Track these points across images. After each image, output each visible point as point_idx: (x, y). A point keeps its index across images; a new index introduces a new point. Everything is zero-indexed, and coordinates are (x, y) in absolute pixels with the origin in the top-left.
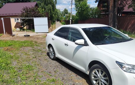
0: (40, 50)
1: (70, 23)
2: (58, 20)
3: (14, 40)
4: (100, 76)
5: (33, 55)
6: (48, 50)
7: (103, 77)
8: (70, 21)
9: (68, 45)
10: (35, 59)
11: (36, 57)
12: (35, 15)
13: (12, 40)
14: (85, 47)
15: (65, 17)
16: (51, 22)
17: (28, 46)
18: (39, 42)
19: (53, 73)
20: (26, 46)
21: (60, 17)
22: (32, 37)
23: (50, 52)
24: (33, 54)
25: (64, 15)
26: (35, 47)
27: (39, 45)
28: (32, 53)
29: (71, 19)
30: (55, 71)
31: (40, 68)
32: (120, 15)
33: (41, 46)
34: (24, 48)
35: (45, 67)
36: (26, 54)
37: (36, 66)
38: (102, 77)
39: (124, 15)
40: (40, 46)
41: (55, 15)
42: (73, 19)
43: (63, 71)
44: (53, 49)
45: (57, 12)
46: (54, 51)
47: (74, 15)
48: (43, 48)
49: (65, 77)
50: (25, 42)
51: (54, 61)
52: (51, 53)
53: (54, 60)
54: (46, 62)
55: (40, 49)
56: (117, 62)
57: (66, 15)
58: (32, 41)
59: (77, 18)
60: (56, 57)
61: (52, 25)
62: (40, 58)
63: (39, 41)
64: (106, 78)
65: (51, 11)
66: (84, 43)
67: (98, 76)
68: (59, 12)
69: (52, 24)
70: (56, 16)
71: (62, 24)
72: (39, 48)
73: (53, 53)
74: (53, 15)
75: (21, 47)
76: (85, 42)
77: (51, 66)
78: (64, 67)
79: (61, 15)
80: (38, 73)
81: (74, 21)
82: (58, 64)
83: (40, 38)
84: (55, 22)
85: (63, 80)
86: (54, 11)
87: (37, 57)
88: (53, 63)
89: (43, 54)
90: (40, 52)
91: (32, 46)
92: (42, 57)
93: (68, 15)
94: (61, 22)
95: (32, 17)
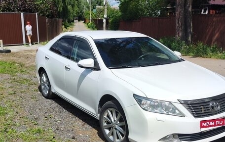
0: (27, 81)
1: (104, 25)
2: (80, 18)
4: (114, 120)
5: (10, 90)
6: (39, 78)
7: (119, 122)
8: (104, 20)
9: (70, 69)
11: (14, 93)
12: (25, 7)
14: (94, 72)
15: (95, 11)
17: (3, 72)
18: (28, 65)
19: (42, 120)
21: (84, 11)
22: (15, 54)
23: (43, 83)
24: (11, 87)
25: (94, 8)
26: (18, 74)
28: (9, 85)
29: (105, 16)
31: (19, 111)
32: (205, 12)
33: (31, 72)
35: (29, 111)
37: (13, 107)
38: (117, 122)
39: (214, 11)
40: (28, 73)
41: (73, 6)
43: (62, 118)
47: (115, 9)
49: (62, 127)
51: (49, 100)
52: (44, 85)
54: (34, 102)
55: (28, 78)
56: (134, 95)
57: (98, 7)
58: (14, 63)
60: (52, 92)
62: (23, 95)
63: (28, 63)
64: (123, 123)
66: (93, 66)
67: (112, 122)
68: (83, 1)
69: (66, 28)
70: (76, 8)
71: (89, 27)
72: (25, 76)
73: (48, 86)
74: (69, 7)
76: (96, 63)
77: (40, 109)
78: (65, 110)
79: (88, 7)
81: (110, 21)
82: (54, 104)
83: (32, 55)
84: (73, 21)
85: (57, 131)
87: (18, 93)
88: (45, 103)
89: (30, 88)
90: (26, 84)
91: (12, 71)
92: (28, 93)
93: (102, 7)
94: (87, 22)
95: (19, 11)
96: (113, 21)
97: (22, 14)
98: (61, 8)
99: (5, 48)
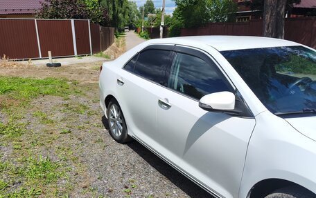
0: (85, 108)
1: (161, 34)
2: (131, 28)
3: (20, 75)
5: (63, 124)
6: (105, 110)
8: (161, 28)
9: (169, 106)
10: (66, 139)
11: (70, 132)
12: (75, 13)
13: (15, 75)
15: (147, 19)
16: (115, 31)
17: (53, 93)
18: (82, 83)
20: (48, 94)
21: (135, 19)
22: (66, 68)
23: (111, 118)
24: (64, 120)
25: (145, 16)
26: (72, 96)
27: (84, 92)
28: (60, 116)
29: (162, 24)
30: (126, 187)
31: (79, 171)
33: (88, 94)
34: (42, 99)
35: (96, 170)
36: (44, 119)
37: (69, 163)
39: (295, 16)
40: (85, 95)
41: (124, 14)
42: (168, 26)
43: (153, 188)
44: (119, 110)
45: (128, 8)
46: (122, 116)
47: (169, 16)
48: (94, 102)
50: (46, 84)
51: (123, 146)
52: (114, 122)
53: (123, 144)
54: (100, 151)
55: (85, 104)
57: (149, 15)
58: (65, 80)
59: (177, 22)
60: (128, 136)
61: (115, 39)
62: (82, 134)
63: (83, 80)
65: (114, 5)
68: (133, 9)
69: (117, 37)
70: (127, 17)
71: (142, 37)
72: (82, 100)
73: (121, 124)
74: (120, 15)
75: (36, 97)
77: (113, 166)
78: (152, 169)
79: (138, 15)
80: (73, 194)
81: (169, 29)
82: (134, 156)
83: (86, 70)
84: (124, 31)
86: (122, 5)
87: (75, 131)
88: (118, 152)
89: (91, 121)
90: (84, 114)
91: (64, 93)
92: (89, 131)
93: (154, 15)
94: (139, 31)
95: (69, 17)
96: (173, 28)
97: (72, 21)
98: (111, 17)
99: (54, 60)
